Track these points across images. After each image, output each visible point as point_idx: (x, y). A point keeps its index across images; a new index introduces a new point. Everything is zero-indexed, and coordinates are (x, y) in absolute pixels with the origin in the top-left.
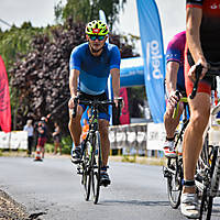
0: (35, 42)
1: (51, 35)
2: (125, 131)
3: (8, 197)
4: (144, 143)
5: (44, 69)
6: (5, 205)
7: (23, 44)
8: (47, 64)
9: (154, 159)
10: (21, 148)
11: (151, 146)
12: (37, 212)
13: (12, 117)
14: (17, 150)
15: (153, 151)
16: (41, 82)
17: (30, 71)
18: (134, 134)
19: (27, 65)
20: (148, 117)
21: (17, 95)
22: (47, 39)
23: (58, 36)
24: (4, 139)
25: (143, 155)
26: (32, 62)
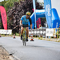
0: (15, 4)
1: (19, 2)
2: (40, 31)
3: (4, 49)
4: (45, 34)
5: (17, 12)
6: (3, 51)
7: (11, 4)
8: (18, 11)
9: (48, 39)
10: (10, 34)
11: (47, 35)
12: (12, 53)
13: (8, 25)
14: (8, 35)
15: (47, 36)
16: (16, 16)
17: (13, 12)
18: (42, 31)
19: (12, 11)
20: (47, 27)
21: (9, 19)
22: (18, 3)
23: (21, 2)
24: (5, 31)
25: (44, 38)
26: (14, 10)
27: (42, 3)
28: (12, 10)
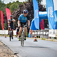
0: (19, 6)
1: (24, 4)
2: (43, 32)
4: (48, 35)
7: (16, 6)
8: (22, 12)
9: (50, 39)
17: (18, 14)
22: (23, 6)
23: (26, 5)
25: (47, 38)
26: (18, 11)
27: (45, 6)
28: (16, 12)
